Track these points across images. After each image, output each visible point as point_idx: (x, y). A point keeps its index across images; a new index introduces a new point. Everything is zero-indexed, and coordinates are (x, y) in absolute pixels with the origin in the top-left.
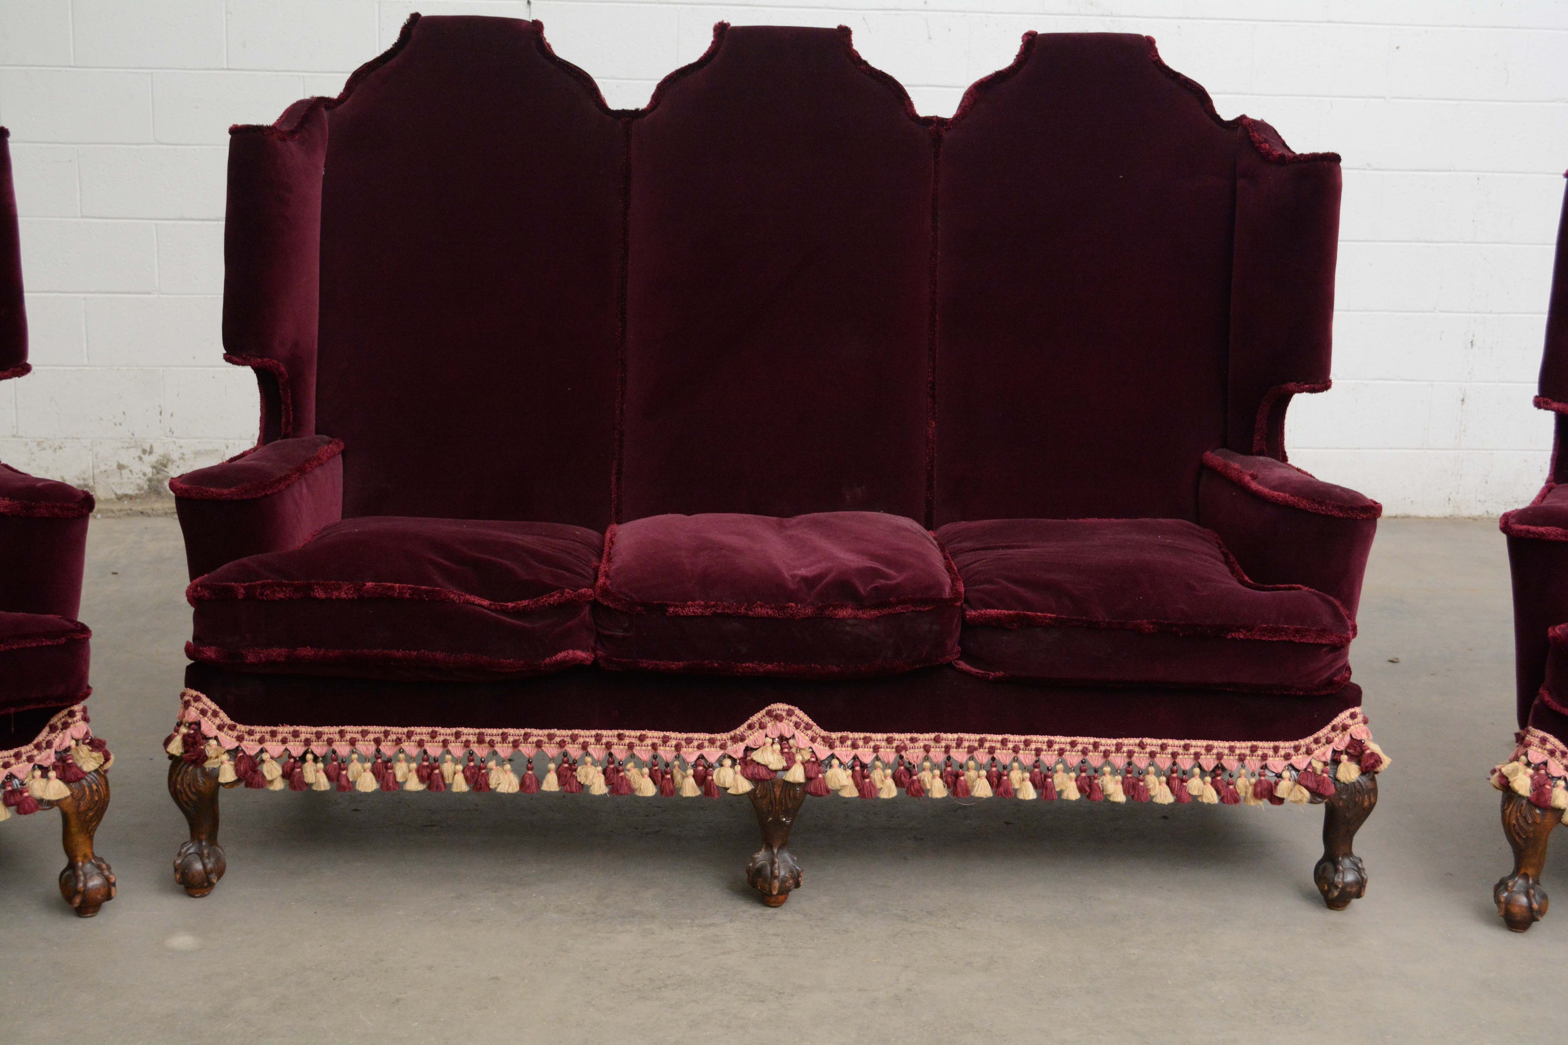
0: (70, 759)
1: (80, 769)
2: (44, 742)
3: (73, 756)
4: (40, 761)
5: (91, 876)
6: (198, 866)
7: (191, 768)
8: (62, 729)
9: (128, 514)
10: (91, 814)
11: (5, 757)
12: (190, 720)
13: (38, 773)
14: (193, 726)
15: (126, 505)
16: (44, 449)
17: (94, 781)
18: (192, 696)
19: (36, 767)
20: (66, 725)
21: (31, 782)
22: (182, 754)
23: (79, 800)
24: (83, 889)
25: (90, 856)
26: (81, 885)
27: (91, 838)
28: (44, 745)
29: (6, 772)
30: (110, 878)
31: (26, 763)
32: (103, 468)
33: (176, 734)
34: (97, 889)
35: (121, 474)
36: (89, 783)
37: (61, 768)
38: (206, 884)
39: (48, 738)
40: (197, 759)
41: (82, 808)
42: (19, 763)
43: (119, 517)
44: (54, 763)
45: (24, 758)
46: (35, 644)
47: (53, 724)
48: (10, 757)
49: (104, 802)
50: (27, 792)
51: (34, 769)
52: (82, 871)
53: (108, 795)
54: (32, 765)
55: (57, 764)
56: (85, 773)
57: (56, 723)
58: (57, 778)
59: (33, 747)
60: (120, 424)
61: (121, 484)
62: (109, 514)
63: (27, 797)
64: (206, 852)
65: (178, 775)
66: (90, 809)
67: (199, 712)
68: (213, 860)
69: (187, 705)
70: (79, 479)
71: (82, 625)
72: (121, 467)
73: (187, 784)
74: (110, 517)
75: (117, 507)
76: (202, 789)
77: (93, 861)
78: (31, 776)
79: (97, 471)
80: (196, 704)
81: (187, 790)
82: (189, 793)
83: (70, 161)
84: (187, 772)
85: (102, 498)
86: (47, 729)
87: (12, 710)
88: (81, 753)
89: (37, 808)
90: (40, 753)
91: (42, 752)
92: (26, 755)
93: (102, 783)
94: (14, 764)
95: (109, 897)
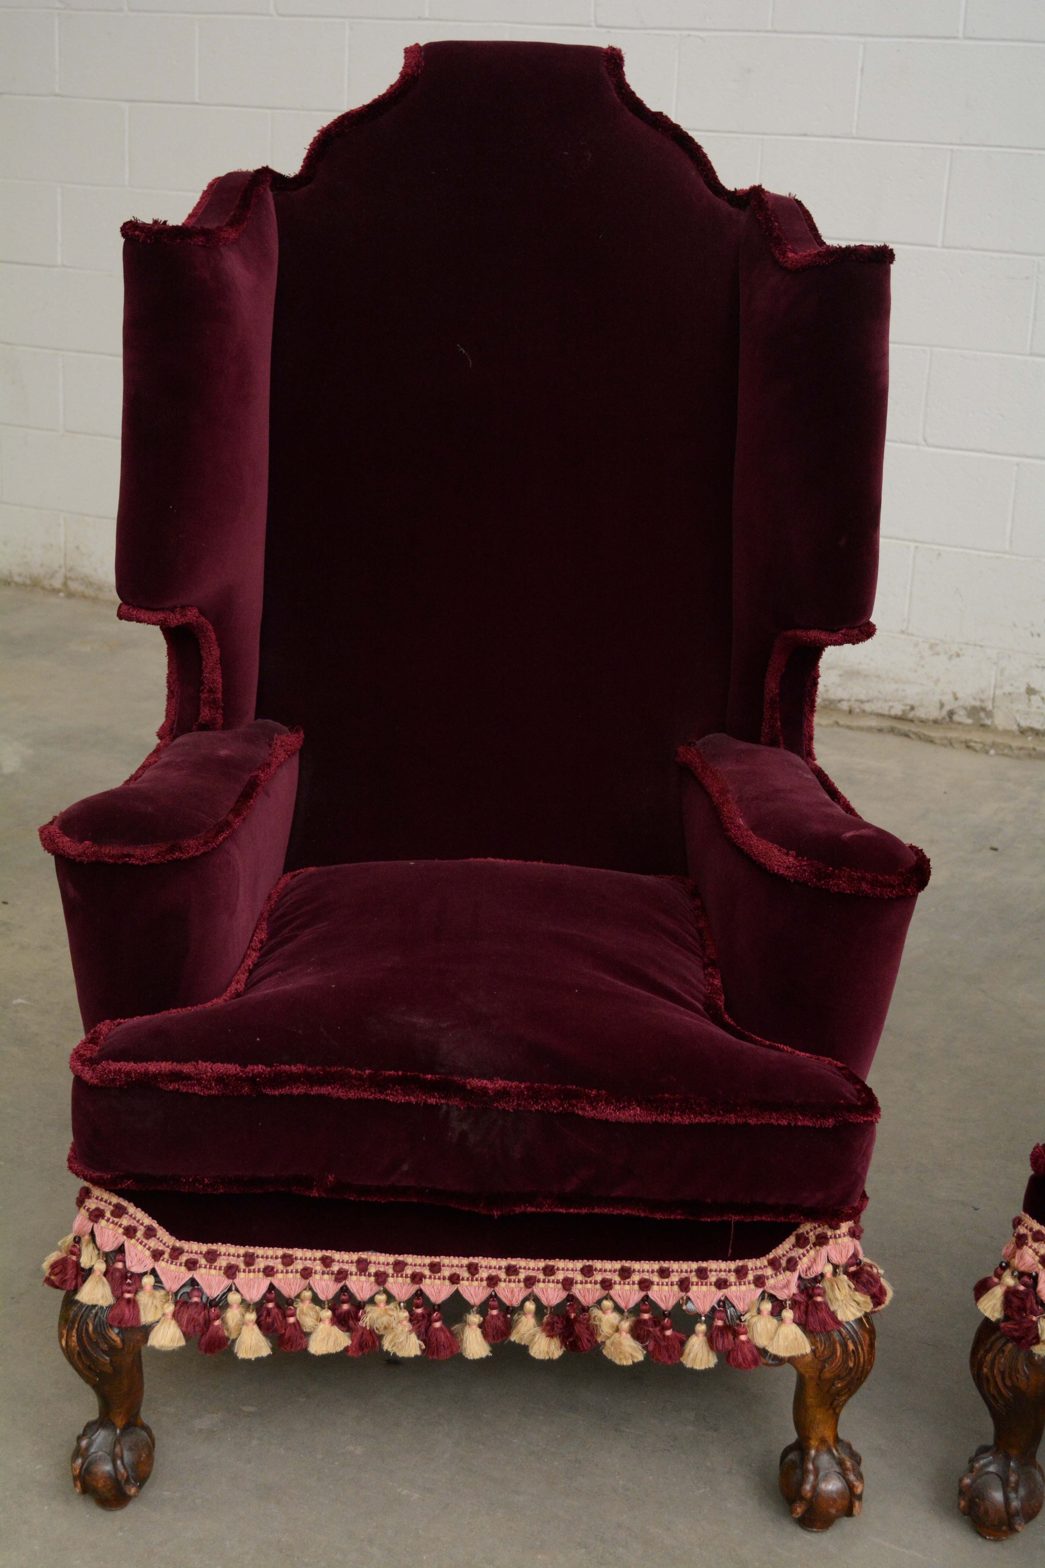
0: (819, 1295)
1: (833, 1315)
2: (785, 1259)
3: (825, 1292)
4: (774, 1287)
5: (826, 1475)
6: (998, 1496)
7: (1010, 1345)
8: (815, 1245)
9: (1030, 755)
10: (839, 1385)
11: (721, 1271)
12: (1022, 1269)
13: (767, 1306)
14: (1026, 1279)
15: (1030, 742)
16: (938, 654)
17: (852, 1337)
18: (1031, 1230)
19: (766, 1295)
20: (821, 1241)
21: (755, 1319)
22: (998, 1321)
23: (824, 1361)
24: (809, 1495)
25: (831, 1442)
26: (808, 1487)
27: (836, 1416)
28: (784, 1262)
29: (720, 1294)
30: (854, 1486)
31: (752, 1286)
32: (1008, 689)
33: (996, 1280)
34: (831, 1499)
35: (1030, 700)
36: (844, 1339)
37: (803, 1307)
38: (1004, 1528)
39: (793, 1254)
40: (1023, 1338)
41: (827, 1374)
42: (740, 1284)
43: (1018, 757)
44: (794, 1294)
45: (750, 1277)
46: (784, 1122)
47: (803, 1234)
48: (730, 1271)
49: (862, 1373)
50: (745, 1333)
51: (762, 1297)
52: (813, 1464)
53: (870, 1362)
54: (760, 1291)
55: (798, 1298)
56: (839, 1323)
57: (808, 1233)
58: (794, 1321)
59: (766, 1263)
60: (1039, 635)
61: (1028, 713)
62: (1006, 751)
63: (743, 1342)
64: (1013, 1478)
65: (987, 1352)
66: (839, 1377)
67: (1037, 1258)
68: (1022, 1492)
69: (1021, 1241)
70: (974, 699)
71: (869, 1091)
72: (1031, 691)
73: (999, 1370)
74: (1006, 755)
75: (1016, 743)
76: (1023, 1384)
77: (834, 1451)
78: (754, 1311)
79: (999, 692)
80: (1035, 1245)
81: (999, 1379)
82: (1000, 1384)
83: (1027, 278)
84: (1003, 1351)
85: (1000, 728)
86: (792, 1240)
87: (735, 1218)
88: (837, 1292)
89: (756, 1362)
90: (776, 1275)
91: (778, 1273)
92: (755, 1274)
93: (865, 1343)
94: (733, 1284)
95: (849, 1512)
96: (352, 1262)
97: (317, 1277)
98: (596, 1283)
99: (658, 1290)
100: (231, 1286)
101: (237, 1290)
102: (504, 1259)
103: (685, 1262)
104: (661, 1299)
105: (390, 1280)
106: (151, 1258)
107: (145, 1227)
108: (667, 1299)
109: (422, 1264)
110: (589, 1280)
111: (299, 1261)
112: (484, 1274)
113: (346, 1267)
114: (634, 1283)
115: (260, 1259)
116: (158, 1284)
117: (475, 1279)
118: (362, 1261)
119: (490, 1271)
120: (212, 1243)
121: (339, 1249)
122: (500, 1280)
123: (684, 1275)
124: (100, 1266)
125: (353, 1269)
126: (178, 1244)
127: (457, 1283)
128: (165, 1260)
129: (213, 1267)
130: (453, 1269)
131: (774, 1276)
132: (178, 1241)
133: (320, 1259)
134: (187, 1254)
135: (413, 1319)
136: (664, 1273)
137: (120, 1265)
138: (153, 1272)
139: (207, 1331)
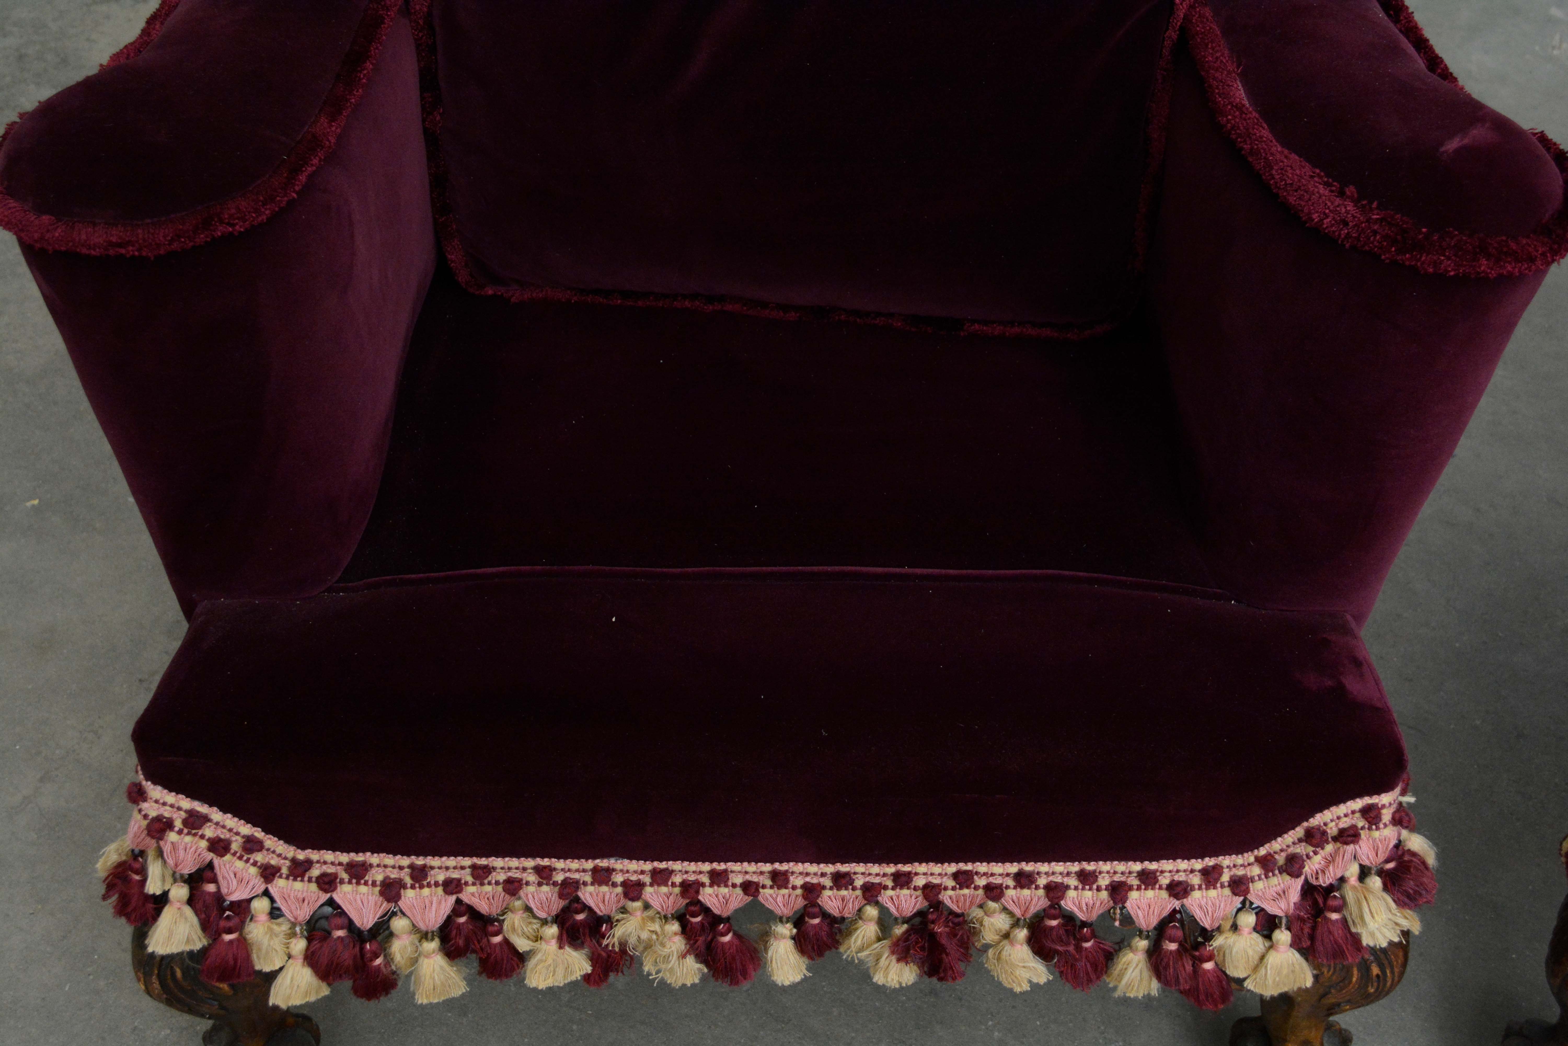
0: (1335, 908)
2: (1284, 855)
3: (1345, 908)
4: (1261, 896)
8: (1336, 839)
11: (1178, 872)
13: (1248, 920)
17: (1378, 960)
19: (1248, 906)
20: (1348, 835)
21: (1228, 939)
23: (1330, 988)
28: (1281, 862)
29: (1174, 904)
31: (1227, 891)
36: (1367, 963)
37: (1307, 925)
39: (1297, 851)
42: (1208, 889)
44: (1294, 910)
45: (1225, 880)
47: (1318, 828)
48: (1192, 872)
50: (1213, 960)
51: (1241, 909)
54: (1238, 899)
55: (1300, 914)
56: (1362, 947)
57: (1325, 823)
58: (1292, 946)
59: (1252, 859)
63: (1208, 971)
78: (1228, 929)
86: (1299, 834)
90: (1267, 877)
91: (1271, 874)
92: (1232, 873)
93: (1397, 962)
94: (1196, 889)
96: (584, 871)
97: (531, 889)
98: (976, 888)
99: (1075, 897)
100: (393, 910)
101: (403, 914)
102: (829, 864)
103: (1122, 863)
104: (1080, 909)
105: (648, 889)
106: (259, 877)
107: (243, 838)
108: (1089, 910)
109: (698, 872)
110: (965, 885)
111: (499, 872)
112: (797, 883)
113: (575, 876)
114: (1037, 889)
115: (436, 871)
116: (277, 912)
117: (782, 887)
118: (600, 870)
119: (807, 879)
120: (357, 853)
121: (561, 857)
122: (824, 889)
123: (1118, 878)
124: (179, 892)
125: (588, 879)
126: (301, 855)
127: (755, 892)
128: (284, 876)
129: (362, 883)
130: (747, 876)
131: (1263, 876)
132: (299, 851)
133: (532, 869)
134: (318, 865)
135: (686, 930)
136: (1086, 877)
137: (211, 888)
138: (266, 893)
139: (364, 974)
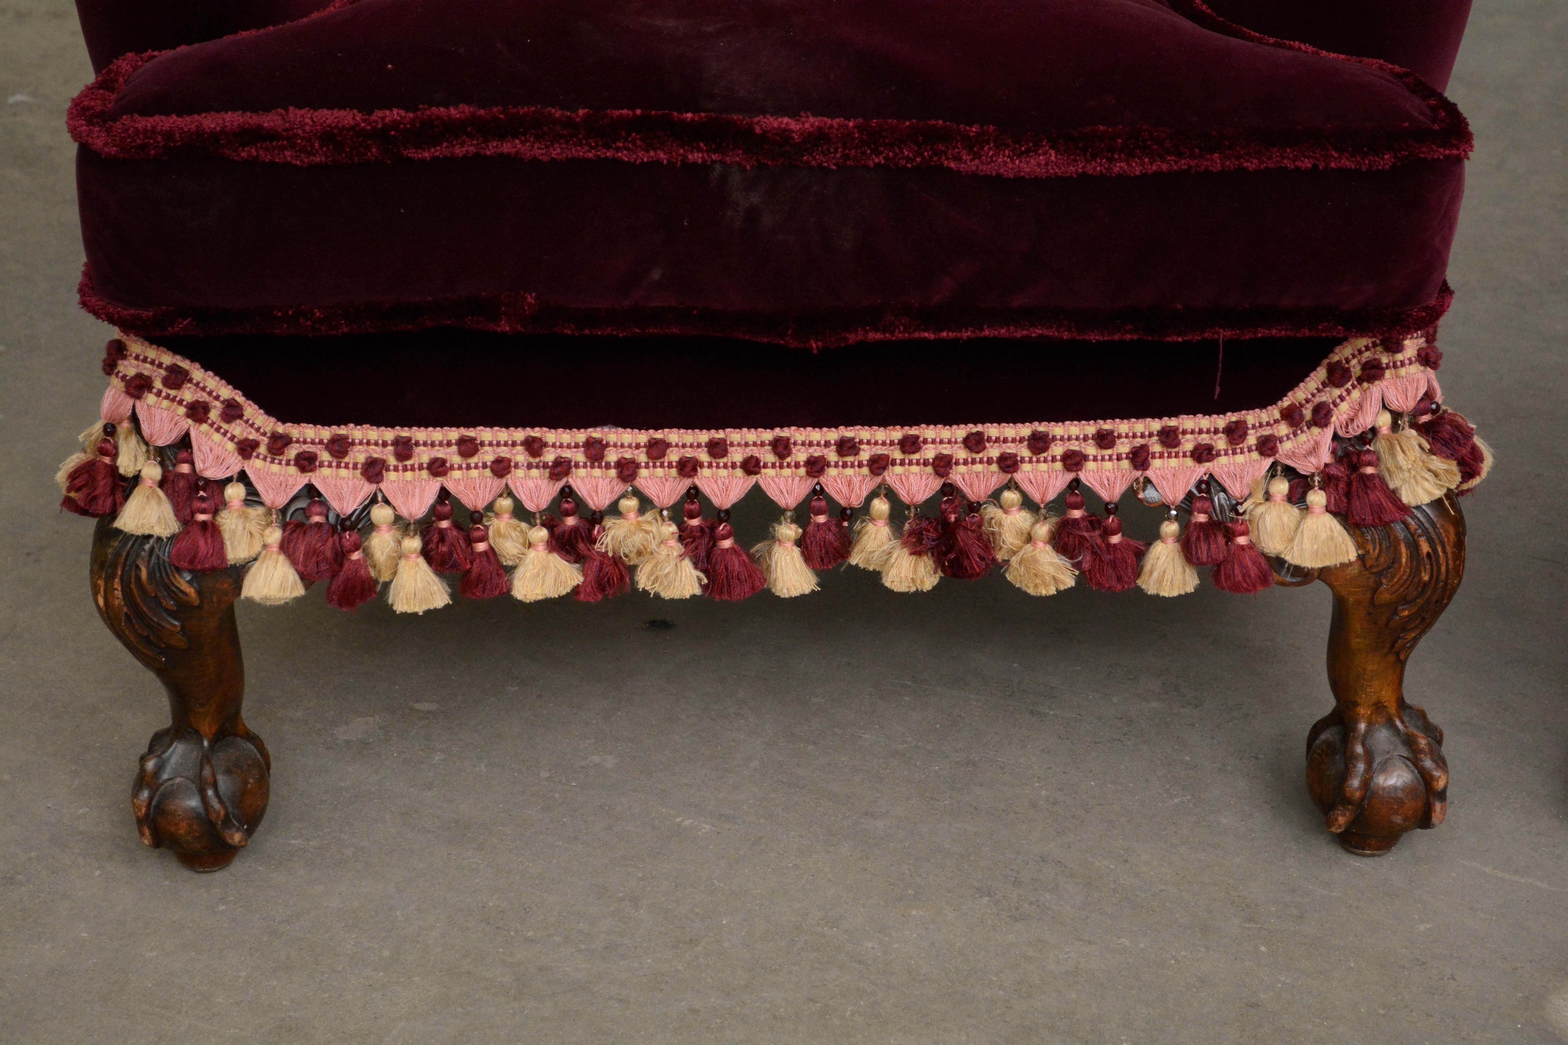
0: (1370, 464)
1: (1393, 496)
2: (1310, 406)
3: (1378, 459)
4: (1293, 455)
5: (1386, 762)
8: (1360, 380)
10: (1406, 613)
11: (1201, 432)
13: (1281, 487)
17: (1426, 532)
19: (1279, 468)
20: (1372, 372)
21: (1260, 510)
23: (1380, 574)
24: (1358, 794)
25: (1392, 709)
26: (1355, 783)
27: (1401, 665)
28: (1307, 413)
29: (1200, 471)
30: (1432, 777)
31: (1255, 455)
34: (1394, 799)
36: (1412, 535)
37: (1341, 485)
39: (1323, 398)
41: (1385, 596)
42: (1234, 453)
44: (1326, 465)
45: (1252, 439)
46: (1307, 164)
47: (1339, 362)
48: (1216, 431)
49: (1444, 589)
50: (1245, 533)
51: (1272, 472)
52: (1363, 745)
53: (1458, 571)
54: (1269, 461)
55: (1333, 471)
56: (1405, 509)
57: (1348, 361)
58: (1328, 509)
59: (1277, 415)
63: (1242, 548)
66: (1404, 600)
71: (1452, 109)
77: (1398, 723)
78: (1259, 496)
86: (1321, 373)
87: (1224, 334)
88: (1400, 457)
89: (1264, 580)
90: (1295, 435)
91: (1299, 432)
92: (1259, 434)
93: (1448, 539)
94: (1223, 453)
95: (1425, 821)
96: (577, 446)
97: (520, 473)
98: (990, 461)
99: (1095, 470)
100: (375, 494)
101: (387, 501)
102: (833, 429)
103: (1140, 421)
104: (1102, 484)
105: (644, 472)
106: (236, 454)
107: (223, 402)
108: (1112, 484)
109: (695, 444)
110: (978, 457)
111: (487, 448)
112: (800, 455)
113: (567, 454)
114: (1054, 459)
115: (422, 448)
116: (253, 497)
117: (785, 464)
118: (593, 443)
119: (811, 450)
120: (339, 425)
121: (553, 425)
122: (828, 465)
123: (1139, 442)
124: (152, 472)
125: (580, 457)
126: (281, 428)
127: (756, 473)
128: (261, 457)
129: (343, 465)
130: (748, 450)
131: (1292, 436)
132: (279, 423)
133: (522, 444)
134: (298, 445)
135: (685, 536)
136: (1104, 440)
137: (185, 468)
138: (243, 477)
139: (340, 571)
